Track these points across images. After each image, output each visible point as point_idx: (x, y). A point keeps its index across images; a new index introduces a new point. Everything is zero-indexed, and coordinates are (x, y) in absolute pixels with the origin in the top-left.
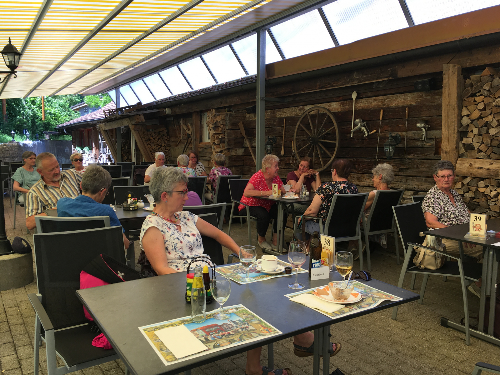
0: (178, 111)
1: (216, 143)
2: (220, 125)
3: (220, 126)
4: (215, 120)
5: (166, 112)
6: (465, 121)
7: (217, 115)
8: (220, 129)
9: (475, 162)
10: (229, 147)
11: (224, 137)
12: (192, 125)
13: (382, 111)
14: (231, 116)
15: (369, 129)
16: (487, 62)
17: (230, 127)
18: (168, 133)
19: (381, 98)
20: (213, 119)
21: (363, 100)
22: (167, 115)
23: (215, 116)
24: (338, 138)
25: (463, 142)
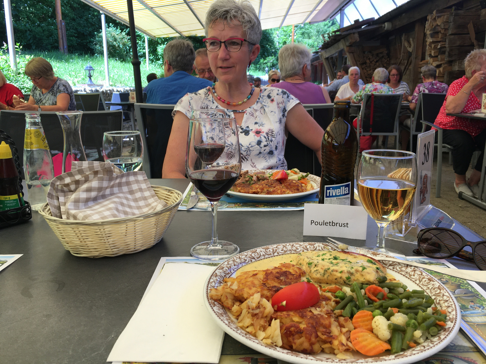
0: (398, 23)
1: (433, 54)
2: (440, 29)
3: (440, 32)
4: (435, 24)
5: (385, 27)
7: (439, 17)
8: (440, 35)
10: (451, 59)
11: (444, 45)
12: (413, 39)
17: (455, 32)
18: (388, 55)
20: (432, 23)
22: (387, 31)
23: (435, 19)
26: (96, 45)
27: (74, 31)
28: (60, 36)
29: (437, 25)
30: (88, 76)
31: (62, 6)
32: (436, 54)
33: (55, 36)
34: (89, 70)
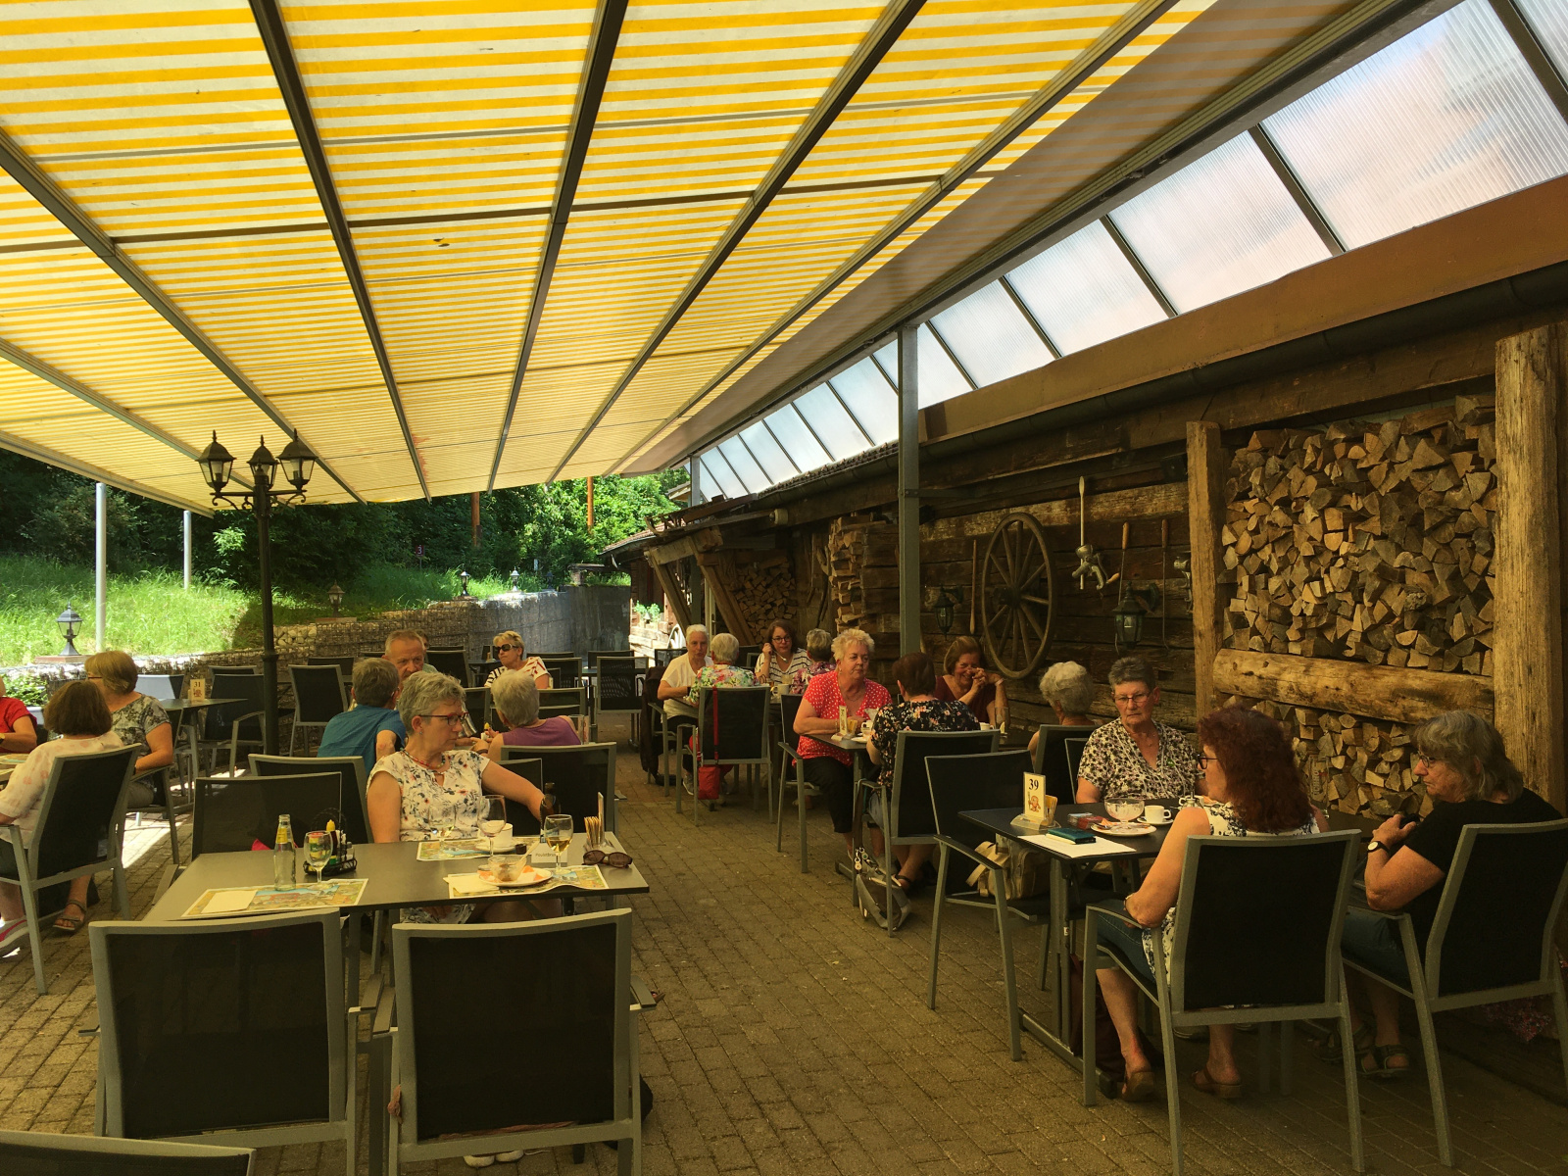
2: (848, 556)
3: (849, 559)
4: (840, 544)
5: (774, 518)
6: (1231, 557)
7: (846, 532)
8: (850, 566)
9: (1242, 659)
10: (871, 612)
11: (857, 586)
13: (1125, 527)
14: (872, 532)
15: (1107, 572)
16: (1256, 418)
17: (871, 562)
18: (792, 570)
19: (1129, 493)
20: (837, 542)
21: (1101, 498)
22: (780, 525)
23: (840, 534)
24: (1050, 596)
25: (1231, 609)
29: (844, 547)
30: (65, 637)
32: (846, 601)
34: (70, 622)
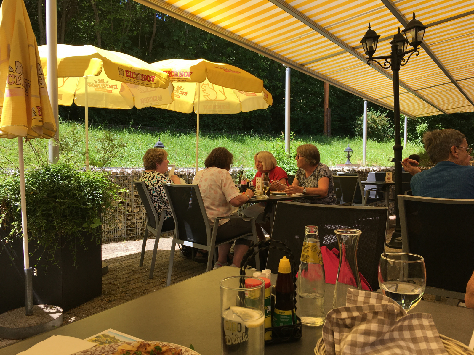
26: (356, 128)
27: (337, 117)
28: (326, 122)
30: (347, 157)
31: (329, 96)
33: (321, 122)
34: (348, 152)
